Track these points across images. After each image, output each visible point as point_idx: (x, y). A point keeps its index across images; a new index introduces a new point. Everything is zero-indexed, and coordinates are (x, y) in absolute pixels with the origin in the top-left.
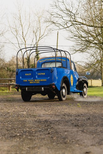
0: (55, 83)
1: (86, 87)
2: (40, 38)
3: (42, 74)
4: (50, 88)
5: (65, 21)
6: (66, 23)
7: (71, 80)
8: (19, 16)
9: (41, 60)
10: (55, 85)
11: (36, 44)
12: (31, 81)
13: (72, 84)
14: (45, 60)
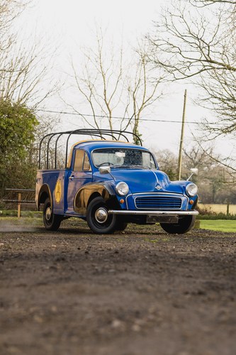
2: (143, 104)
5: (187, 60)
6: (188, 64)
7: (56, 191)
8: (98, 54)
11: (134, 117)
13: (58, 200)
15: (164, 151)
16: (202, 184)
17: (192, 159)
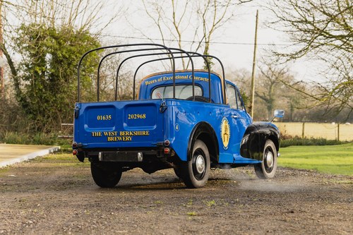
0: (172, 141)
1: (274, 150)
2: (214, 26)
3: (139, 116)
4: (159, 153)
7: (223, 132)
9: (149, 80)
10: (170, 146)
11: (204, 40)
12: (111, 135)
13: (226, 144)
14: (160, 80)
15: (240, 71)
16: (280, 102)
17: (268, 77)
